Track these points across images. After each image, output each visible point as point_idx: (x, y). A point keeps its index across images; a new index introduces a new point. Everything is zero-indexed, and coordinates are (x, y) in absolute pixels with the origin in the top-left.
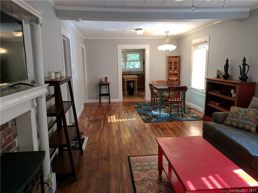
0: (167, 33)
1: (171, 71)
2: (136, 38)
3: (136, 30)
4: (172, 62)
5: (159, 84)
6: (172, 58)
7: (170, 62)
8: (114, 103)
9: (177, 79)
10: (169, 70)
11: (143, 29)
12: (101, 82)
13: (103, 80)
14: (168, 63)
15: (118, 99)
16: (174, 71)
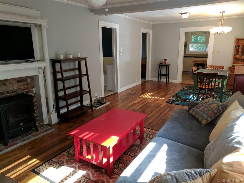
0: (222, 13)
1: (237, 56)
2: (200, 20)
3: (182, 14)
4: (239, 46)
5: (217, 69)
6: (242, 40)
7: (237, 46)
8: (172, 83)
9: (243, 64)
10: (235, 55)
11: (188, 13)
12: (161, 63)
13: (163, 61)
14: (235, 47)
15: (176, 80)
16: (242, 56)
